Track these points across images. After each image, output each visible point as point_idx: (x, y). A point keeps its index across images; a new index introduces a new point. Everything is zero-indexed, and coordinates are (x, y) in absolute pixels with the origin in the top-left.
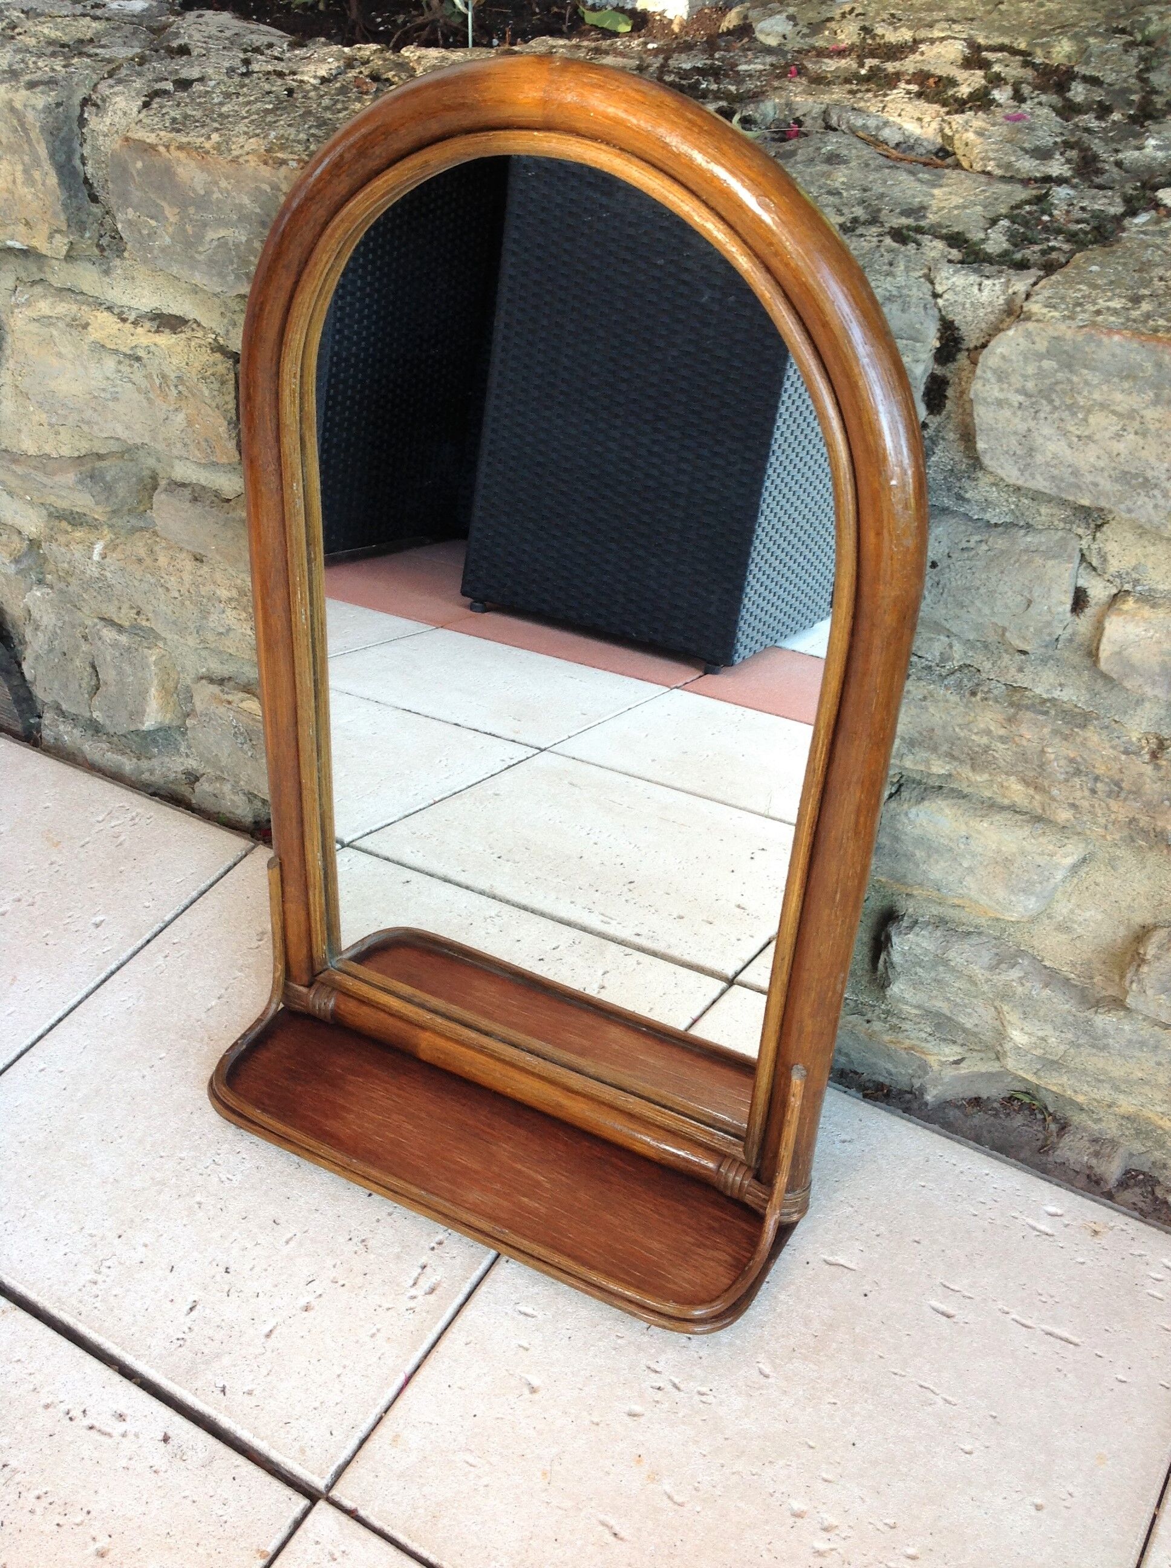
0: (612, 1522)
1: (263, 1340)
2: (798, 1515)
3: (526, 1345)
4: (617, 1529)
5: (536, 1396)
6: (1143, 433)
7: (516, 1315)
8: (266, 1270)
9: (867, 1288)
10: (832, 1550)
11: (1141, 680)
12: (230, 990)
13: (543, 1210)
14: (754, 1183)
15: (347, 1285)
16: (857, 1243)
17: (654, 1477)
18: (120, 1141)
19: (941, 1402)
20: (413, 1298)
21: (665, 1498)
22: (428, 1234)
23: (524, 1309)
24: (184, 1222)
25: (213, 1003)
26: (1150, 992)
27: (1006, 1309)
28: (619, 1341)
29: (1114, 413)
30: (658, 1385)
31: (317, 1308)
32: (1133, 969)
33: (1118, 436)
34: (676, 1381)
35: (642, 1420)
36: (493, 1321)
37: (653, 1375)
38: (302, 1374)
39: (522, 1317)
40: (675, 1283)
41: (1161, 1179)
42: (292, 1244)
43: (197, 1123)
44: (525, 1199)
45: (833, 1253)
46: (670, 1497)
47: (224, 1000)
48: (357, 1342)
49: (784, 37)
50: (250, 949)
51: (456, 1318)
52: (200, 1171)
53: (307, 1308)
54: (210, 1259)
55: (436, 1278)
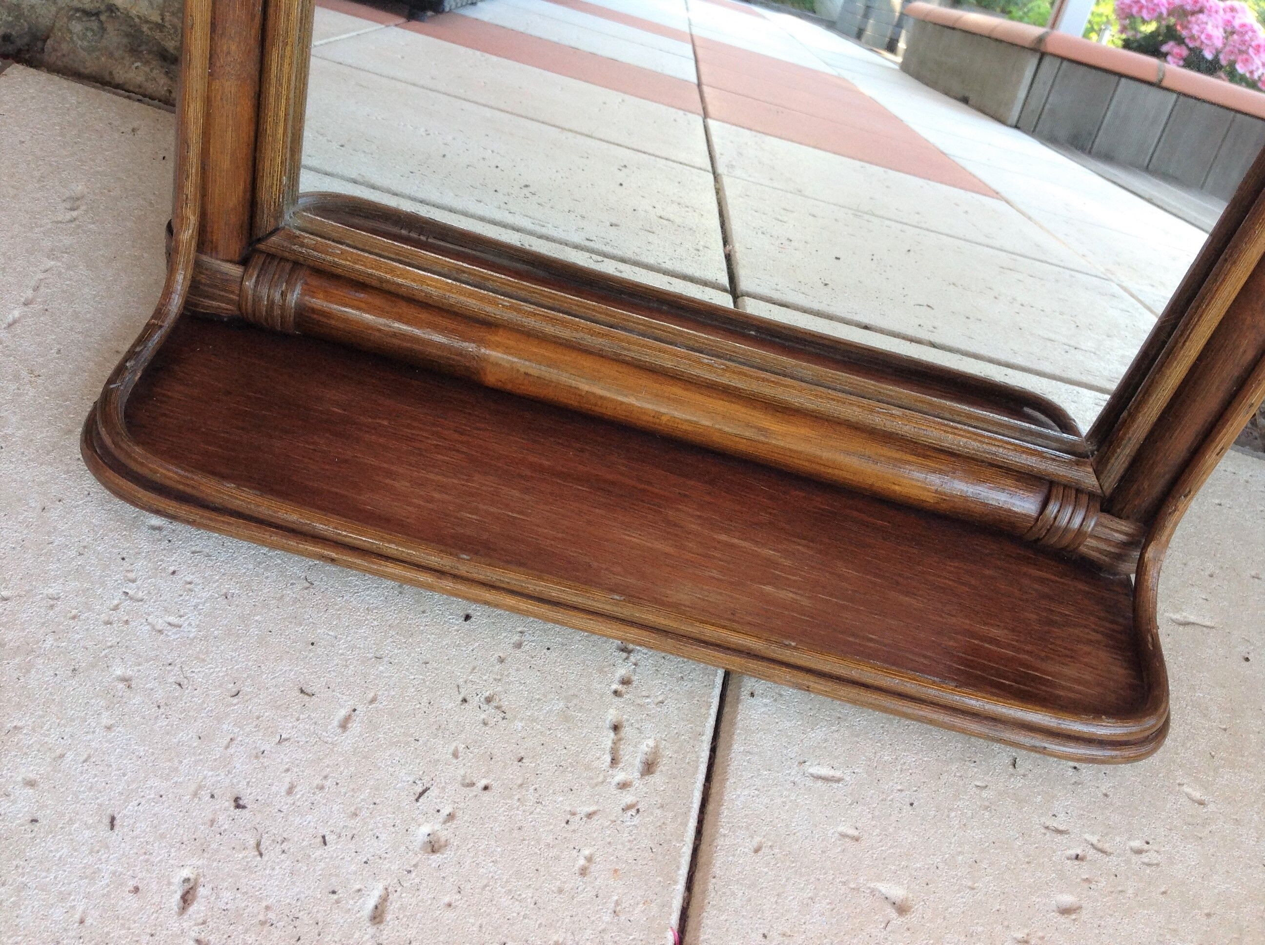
1: (371, 930)
3: (851, 832)
5: (912, 918)
7: (809, 782)
8: (322, 788)
9: (1242, 649)
12: (42, 289)
13: (806, 602)
15: (494, 784)
16: (1196, 590)
20: (624, 786)
22: (601, 670)
23: (814, 770)
24: (105, 720)
25: (16, 313)
28: (984, 794)
30: (1072, 852)
31: (454, 842)
34: (1094, 839)
35: (1085, 915)
36: (779, 801)
37: (1059, 838)
39: (820, 783)
40: (1060, 686)
42: (355, 727)
43: (61, 526)
44: (768, 589)
45: (1177, 610)
47: (37, 307)
48: (560, 891)
50: (57, 222)
51: (710, 807)
52: (104, 617)
53: (433, 847)
54: (193, 788)
55: (647, 745)
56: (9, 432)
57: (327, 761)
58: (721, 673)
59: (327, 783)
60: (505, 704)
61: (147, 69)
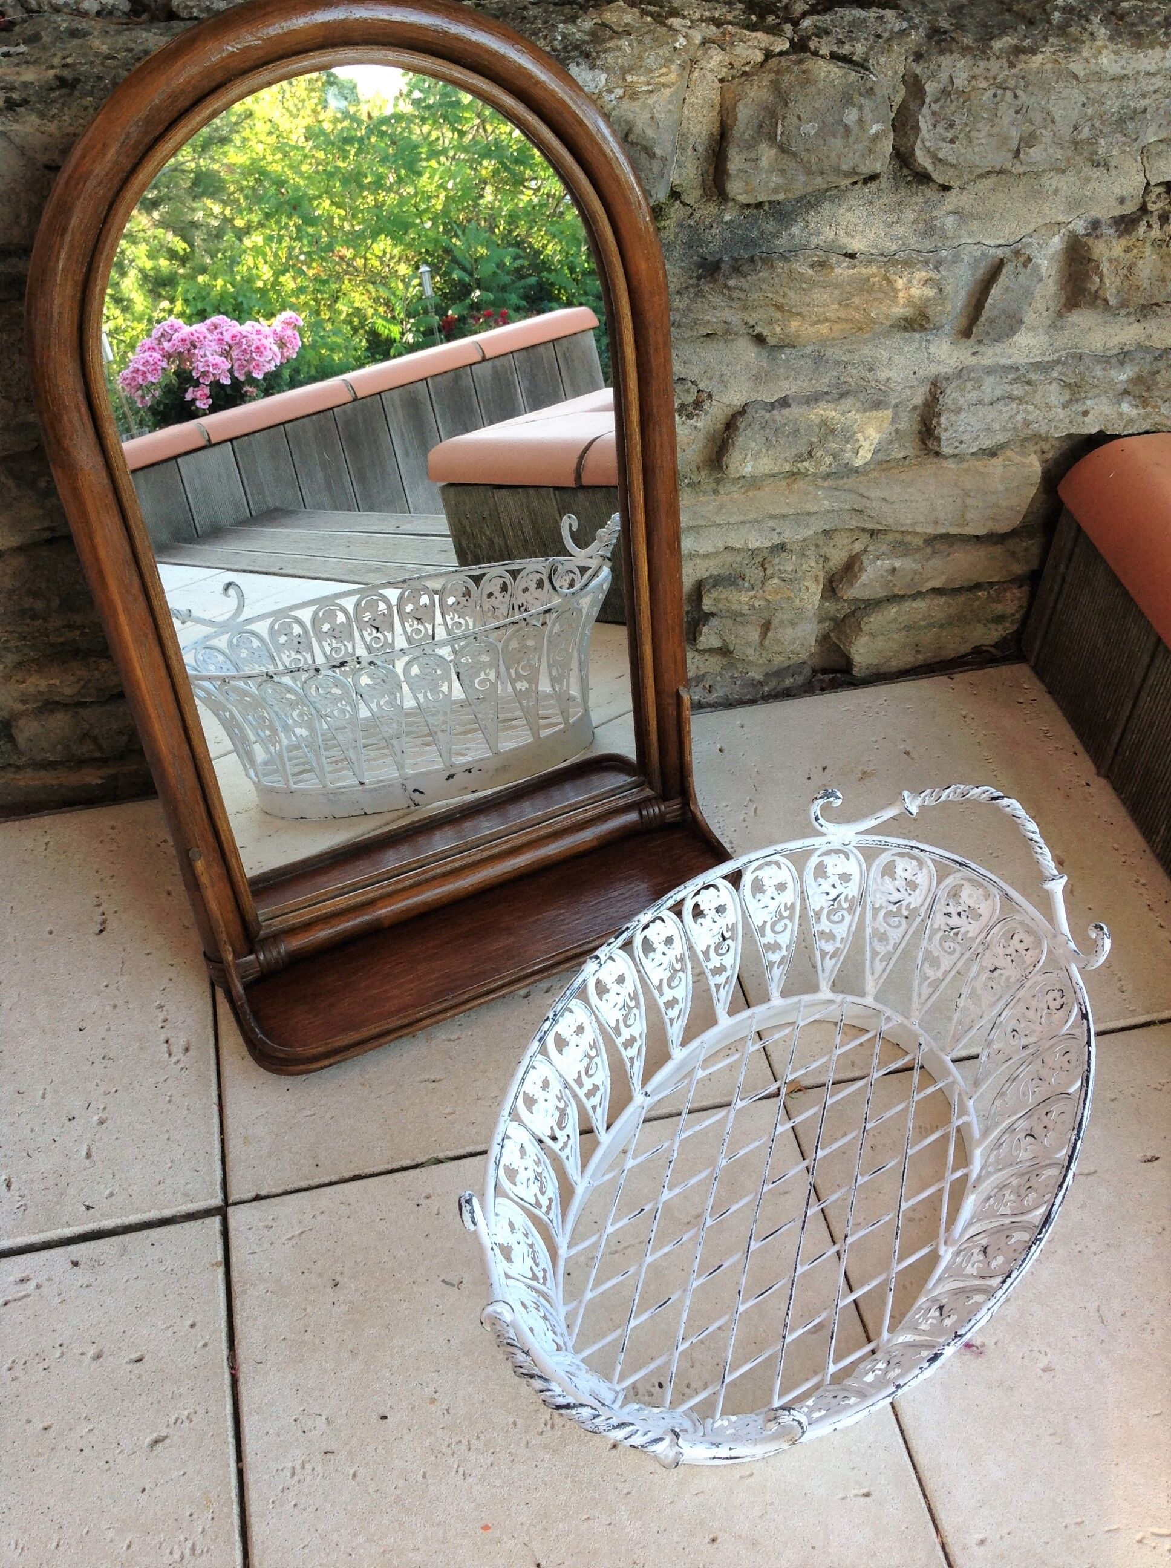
0: (427, 1077)
1: (88, 1161)
4: (433, 1078)
8: (44, 1123)
15: (119, 1088)
20: (178, 1062)
31: (110, 1116)
42: (48, 1096)
46: (449, 1040)
53: (101, 1122)
55: (183, 1041)
57: (42, 1113)
59: (47, 1120)
60: (111, 1056)
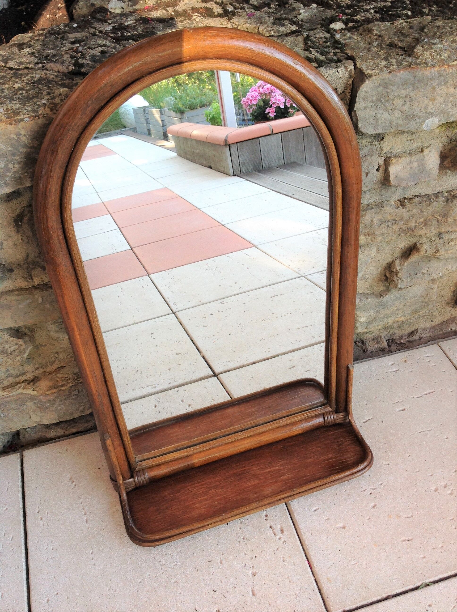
0: (404, 538)
1: (255, 597)
2: (436, 490)
3: (326, 518)
4: (407, 539)
5: (347, 528)
6: (411, 101)
7: (313, 513)
8: (226, 578)
9: (381, 420)
10: (452, 490)
11: (406, 182)
12: (85, 508)
13: (291, 476)
14: (338, 414)
15: (256, 555)
16: (365, 411)
17: (398, 516)
18: (117, 593)
19: (428, 432)
20: (280, 538)
21: (407, 519)
22: (260, 517)
23: (313, 510)
24: (179, 593)
25: (85, 518)
26: (404, 280)
27: (412, 397)
28: (347, 492)
29: (401, 97)
30: (369, 493)
31: (257, 571)
32: (395, 276)
33: (404, 105)
34: (372, 487)
35: (378, 505)
36: (310, 521)
37: (365, 492)
38: (279, 593)
39: (315, 512)
40: (349, 461)
41: (395, 338)
42: (224, 562)
44: (282, 477)
45: (363, 419)
46: (408, 517)
47: (88, 513)
48: (282, 567)
49: (123, 8)
50: (73, 488)
51: (298, 531)
52: (161, 573)
53: (254, 575)
54: (204, 594)
55: (279, 526)
56: (109, 546)
57: (224, 572)
58: (284, 504)
59: (227, 576)
60: (247, 537)
61: (56, 431)
